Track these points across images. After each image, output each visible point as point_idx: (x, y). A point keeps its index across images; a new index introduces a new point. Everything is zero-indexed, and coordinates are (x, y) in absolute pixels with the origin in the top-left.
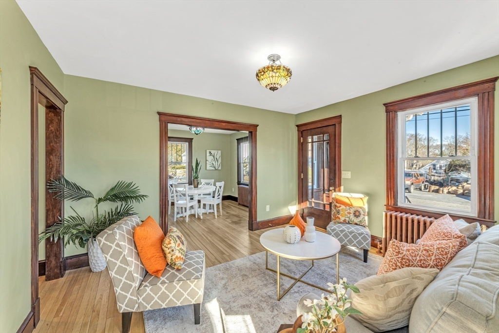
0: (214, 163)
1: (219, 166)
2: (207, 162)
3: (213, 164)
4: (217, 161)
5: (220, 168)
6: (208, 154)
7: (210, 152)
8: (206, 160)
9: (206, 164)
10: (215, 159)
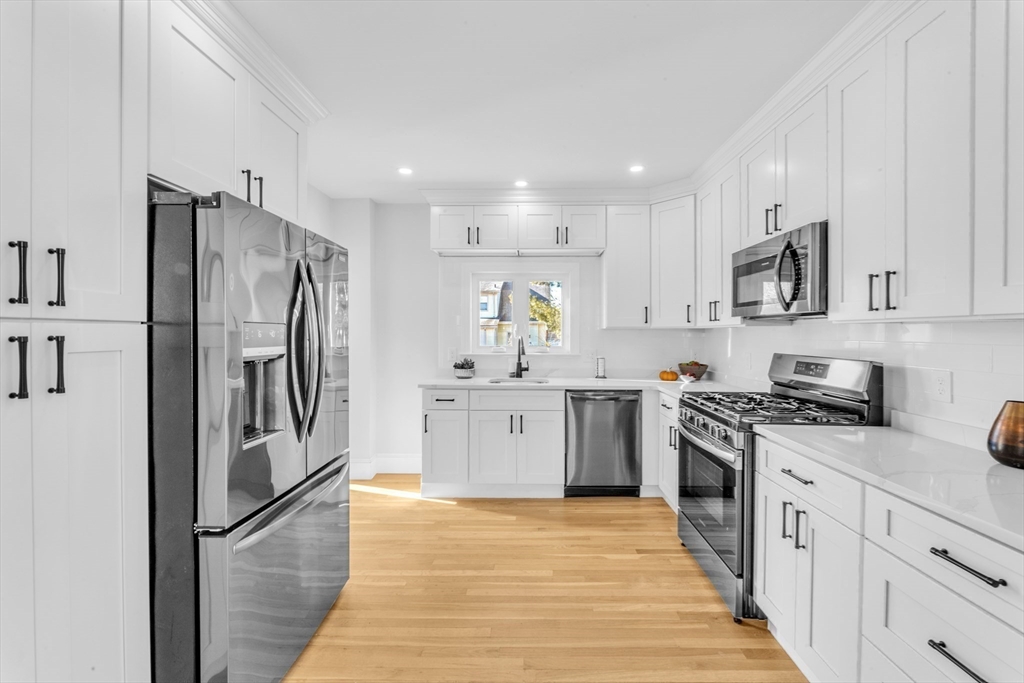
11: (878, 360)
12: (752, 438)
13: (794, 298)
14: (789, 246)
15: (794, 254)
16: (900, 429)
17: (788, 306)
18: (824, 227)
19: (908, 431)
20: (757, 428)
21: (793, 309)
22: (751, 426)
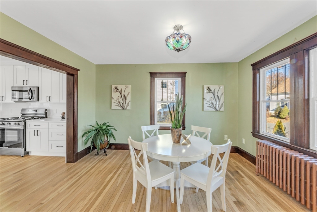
0: (214, 102)
1: (222, 106)
2: (205, 102)
3: (213, 104)
4: (219, 99)
5: (222, 109)
6: (206, 91)
7: (209, 88)
8: (203, 99)
9: (203, 103)
10: (216, 97)
11: (46, 109)
12: (25, 123)
13: (32, 98)
14: (30, 89)
15: (32, 91)
16: (49, 118)
17: (30, 100)
18: (38, 88)
19: (51, 118)
20: (26, 121)
21: (31, 100)
22: (25, 121)
